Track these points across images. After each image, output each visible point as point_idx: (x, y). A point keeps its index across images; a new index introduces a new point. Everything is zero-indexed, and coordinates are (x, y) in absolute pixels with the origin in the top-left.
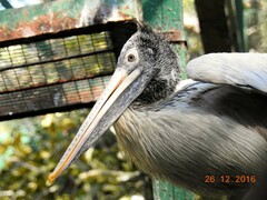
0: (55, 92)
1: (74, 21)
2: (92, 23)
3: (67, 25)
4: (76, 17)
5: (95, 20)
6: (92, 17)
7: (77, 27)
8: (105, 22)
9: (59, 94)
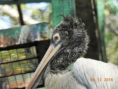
0: (3, 82)
1: (15, 40)
2: (26, 42)
3: (11, 43)
4: (16, 38)
5: (27, 40)
6: (26, 38)
7: (17, 44)
8: (33, 41)
9: (5, 83)
